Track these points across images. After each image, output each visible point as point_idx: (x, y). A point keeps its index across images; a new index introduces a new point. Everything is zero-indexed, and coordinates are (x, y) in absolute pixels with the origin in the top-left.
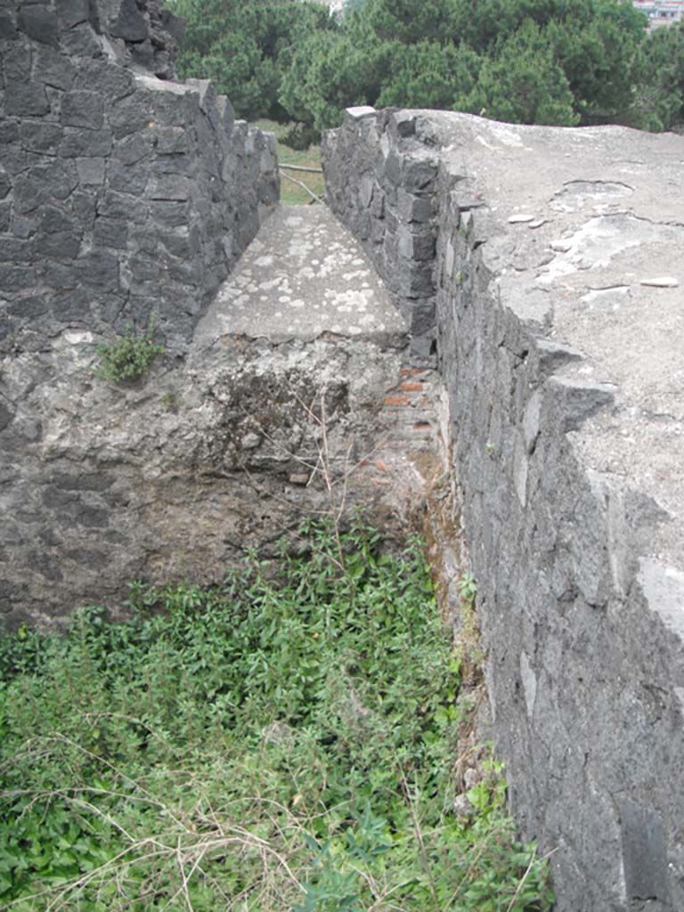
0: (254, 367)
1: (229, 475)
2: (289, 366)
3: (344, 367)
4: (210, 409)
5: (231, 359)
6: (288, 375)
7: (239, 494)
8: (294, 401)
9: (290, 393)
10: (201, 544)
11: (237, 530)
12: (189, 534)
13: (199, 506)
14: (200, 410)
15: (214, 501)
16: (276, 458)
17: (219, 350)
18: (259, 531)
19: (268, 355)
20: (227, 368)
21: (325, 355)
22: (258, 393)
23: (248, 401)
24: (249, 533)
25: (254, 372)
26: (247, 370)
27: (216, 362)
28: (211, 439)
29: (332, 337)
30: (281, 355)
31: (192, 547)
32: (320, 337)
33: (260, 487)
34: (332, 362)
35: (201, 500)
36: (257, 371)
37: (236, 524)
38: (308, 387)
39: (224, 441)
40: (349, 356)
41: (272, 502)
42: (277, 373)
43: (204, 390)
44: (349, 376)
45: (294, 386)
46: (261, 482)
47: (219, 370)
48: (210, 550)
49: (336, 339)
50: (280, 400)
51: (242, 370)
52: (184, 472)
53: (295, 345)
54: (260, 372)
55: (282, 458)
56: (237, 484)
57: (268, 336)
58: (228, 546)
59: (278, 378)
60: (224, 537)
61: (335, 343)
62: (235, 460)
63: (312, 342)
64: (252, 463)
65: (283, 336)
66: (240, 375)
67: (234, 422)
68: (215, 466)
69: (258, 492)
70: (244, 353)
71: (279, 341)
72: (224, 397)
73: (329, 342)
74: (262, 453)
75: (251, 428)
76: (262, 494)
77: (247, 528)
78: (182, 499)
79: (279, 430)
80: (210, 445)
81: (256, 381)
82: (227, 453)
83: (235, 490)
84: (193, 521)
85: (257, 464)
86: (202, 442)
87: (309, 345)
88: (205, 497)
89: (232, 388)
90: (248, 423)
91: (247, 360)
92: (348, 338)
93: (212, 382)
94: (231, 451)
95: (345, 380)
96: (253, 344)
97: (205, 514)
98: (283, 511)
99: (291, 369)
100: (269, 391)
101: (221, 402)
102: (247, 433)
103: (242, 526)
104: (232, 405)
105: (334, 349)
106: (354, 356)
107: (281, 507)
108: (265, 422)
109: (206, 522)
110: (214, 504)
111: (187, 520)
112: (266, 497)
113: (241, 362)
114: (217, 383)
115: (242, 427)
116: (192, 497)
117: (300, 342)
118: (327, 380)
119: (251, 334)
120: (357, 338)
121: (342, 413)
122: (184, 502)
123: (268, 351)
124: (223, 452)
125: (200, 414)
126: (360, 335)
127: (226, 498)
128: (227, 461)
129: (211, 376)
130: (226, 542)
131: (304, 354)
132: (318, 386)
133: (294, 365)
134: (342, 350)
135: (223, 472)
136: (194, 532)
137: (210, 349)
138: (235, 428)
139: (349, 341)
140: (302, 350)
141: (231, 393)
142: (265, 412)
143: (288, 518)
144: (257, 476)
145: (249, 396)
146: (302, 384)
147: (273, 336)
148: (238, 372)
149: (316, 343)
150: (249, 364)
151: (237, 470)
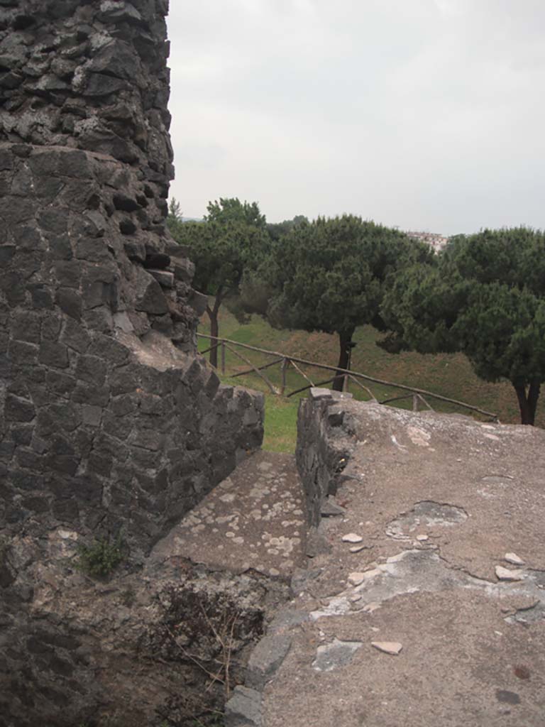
0: (193, 585)
1: (165, 662)
2: (219, 590)
3: (262, 599)
4: (156, 610)
5: (176, 575)
6: (217, 596)
7: (171, 678)
8: (220, 618)
9: (218, 610)
10: (138, 707)
11: (166, 704)
12: (131, 698)
13: (140, 679)
14: (148, 608)
15: (152, 678)
16: (200, 657)
17: (168, 567)
18: (182, 709)
19: (204, 578)
20: (172, 582)
21: (248, 587)
22: (192, 606)
23: (184, 610)
24: (174, 709)
25: (192, 589)
26: (187, 586)
27: (165, 575)
28: (152, 632)
29: (255, 574)
30: (214, 580)
31: (131, 709)
32: (246, 572)
33: (187, 676)
34: (253, 593)
35: (142, 675)
36: (195, 589)
37: (166, 699)
38: (232, 609)
39: (163, 636)
40: (266, 591)
41: (195, 689)
42: (209, 593)
43: (153, 594)
44: (265, 606)
45: (221, 606)
46: (188, 672)
47: (167, 582)
48: (145, 714)
49: (258, 576)
50: (210, 614)
51: (183, 586)
52: (131, 652)
53: (227, 575)
54: (196, 590)
55: (205, 658)
56: (170, 669)
57: (207, 564)
58: (158, 715)
59: (210, 598)
60: (155, 707)
61: (257, 579)
62: (170, 652)
63: (240, 575)
64: (182, 657)
65: (218, 566)
66: (181, 589)
67: (172, 624)
68: (153, 653)
69: (186, 680)
70: (187, 573)
71: (214, 569)
72: (166, 603)
73: (252, 578)
74: (191, 652)
75: (183, 631)
76: (188, 682)
77: (174, 705)
78: (128, 671)
79: (205, 637)
80: (152, 637)
81: (193, 596)
82: (165, 645)
83: (168, 674)
84: (134, 689)
85: (186, 659)
86: (146, 633)
87: (236, 577)
88: (144, 673)
89: (173, 597)
90: (182, 627)
91: (189, 579)
92: (268, 577)
93: (159, 590)
94: (167, 644)
95: (261, 609)
96: (195, 567)
97: (144, 686)
98: (202, 698)
99: (221, 593)
100: (202, 605)
101: (164, 607)
102: (180, 634)
103: (170, 702)
104: (171, 610)
105: (256, 584)
106: (271, 592)
107: (201, 695)
108: (195, 628)
109: (144, 692)
110: (152, 681)
111: (131, 687)
112: (191, 685)
113: (183, 579)
114: (163, 591)
115: (177, 628)
116: (136, 671)
117: (230, 573)
118: (247, 606)
119: (194, 560)
120: (275, 578)
121: (256, 634)
122: (129, 674)
123: (204, 575)
124: (161, 644)
125: (147, 611)
126: (277, 577)
127: (161, 678)
128: (164, 651)
129: (160, 585)
130: (156, 711)
131: (233, 583)
132: (241, 611)
133: (223, 590)
134: (262, 585)
135: (160, 659)
136: (134, 697)
137: (161, 564)
138: (172, 629)
139: (269, 580)
140: (231, 580)
141: (172, 602)
142: (196, 622)
143: (205, 705)
144: (185, 667)
145: (186, 607)
146: (228, 606)
147: (210, 565)
148: (180, 586)
149: (242, 576)
150: (189, 582)
151: (171, 660)
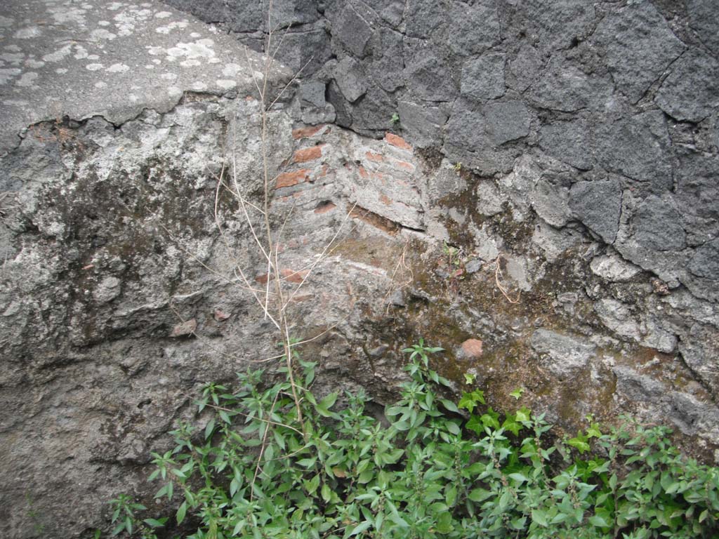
0: (91, 167)
1: (81, 356)
2: (145, 156)
3: (221, 143)
4: (34, 255)
5: (52, 163)
6: (145, 170)
7: (98, 383)
8: (161, 210)
9: (152, 198)
10: (54, 478)
11: (105, 438)
12: (32, 470)
13: (39, 421)
14: (18, 259)
15: (62, 404)
16: (150, 306)
17: (31, 149)
18: (139, 427)
19: (110, 145)
20: (50, 180)
21: (194, 127)
22: (106, 209)
23: (94, 226)
24: (124, 435)
25: (94, 176)
26: (82, 175)
27: (28, 173)
28: (46, 304)
29: (198, 99)
30: (129, 141)
31: (43, 489)
32: (181, 102)
33: (128, 361)
34: (203, 138)
35: (43, 410)
36: (99, 173)
37: (102, 430)
38: (178, 182)
39: (65, 303)
40: (225, 122)
41: (148, 377)
42: (129, 170)
43: (17, 225)
44: (229, 155)
45: (157, 186)
46: (126, 352)
47: (35, 186)
48: (71, 482)
49: (204, 101)
50: (140, 213)
51: (74, 177)
52: (11, 373)
53: (148, 120)
54: (104, 174)
55: (160, 303)
56: (91, 367)
57: (105, 113)
58: (96, 467)
59: (132, 177)
60: (89, 456)
61: (203, 107)
62: (88, 328)
63: (172, 111)
64: (115, 326)
65: (127, 109)
66: (73, 186)
67: (77, 265)
68: (57, 348)
69: (125, 369)
70: (71, 149)
71: (122, 118)
72: (56, 228)
73: (195, 107)
74: (129, 305)
75: (107, 268)
76: (132, 371)
77: (119, 428)
78: (13, 419)
79: (149, 260)
80: (46, 314)
81: (101, 189)
82: (74, 321)
83: (90, 378)
84: (34, 449)
85: (123, 324)
86: (32, 314)
87: (168, 116)
88: (47, 404)
89: (64, 210)
90: (100, 263)
91: (79, 159)
92: (220, 96)
93: (30, 208)
94: (79, 315)
95: (225, 160)
96: (81, 132)
97: (50, 431)
98: (167, 386)
99: (148, 160)
100: (122, 201)
101: (52, 238)
102: (100, 279)
103: (112, 429)
104: (72, 236)
105: (205, 115)
106: (233, 123)
107: (163, 381)
108: (126, 252)
109: (56, 442)
110: (63, 411)
111: (26, 451)
112: (139, 373)
113: (70, 164)
114: (39, 206)
115: (91, 270)
116: (27, 411)
117: (156, 115)
118: (203, 166)
119: (77, 114)
120: (232, 95)
121: (229, 212)
122: (16, 423)
123: (108, 139)
124: (66, 322)
125: (20, 266)
126: (235, 89)
127: (80, 395)
128: (76, 334)
129: (27, 198)
130: (92, 462)
131: (164, 132)
132: (193, 179)
133: (152, 152)
134: (214, 116)
135: (71, 355)
136: (39, 464)
137: (15, 152)
138: (80, 276)
139: (223, 100)
140: (158, 127)
141: (65, 220)
142: (123, 237)
143: (178, 392)
144: (120, 345)
145: (94, 218)
146: (168, 179)
147: (112, 113)
148: (68, 182)
149: (178, 110)
150: (83, 165)
151: (91, 344)
